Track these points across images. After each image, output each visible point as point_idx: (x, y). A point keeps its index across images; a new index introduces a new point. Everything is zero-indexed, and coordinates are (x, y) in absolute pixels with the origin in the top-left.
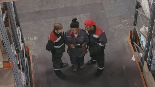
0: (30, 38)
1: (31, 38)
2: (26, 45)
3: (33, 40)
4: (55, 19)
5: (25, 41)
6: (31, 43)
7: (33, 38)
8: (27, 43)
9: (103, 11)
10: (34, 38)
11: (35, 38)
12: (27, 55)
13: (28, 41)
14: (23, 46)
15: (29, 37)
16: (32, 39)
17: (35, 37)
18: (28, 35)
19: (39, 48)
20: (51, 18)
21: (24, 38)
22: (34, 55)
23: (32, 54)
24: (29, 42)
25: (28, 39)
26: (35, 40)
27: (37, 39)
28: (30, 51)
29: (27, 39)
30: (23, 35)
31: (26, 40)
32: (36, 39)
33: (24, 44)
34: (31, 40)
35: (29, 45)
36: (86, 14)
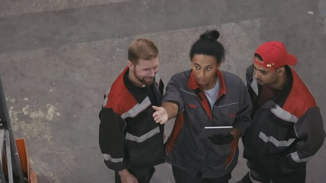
0: (30, 110)
1: (37, 110)
2: (16, 138)
3: (44, 120)
4: (126, 39)
5: (12, 123)
6: (35, 130)
7: (42, 111)
8: (20, 130)
9: (310, 13)
10: (48, 110)
11: (51, 110)
12: (20, 174)
13: (23, 124)
14: (5, 142)
15: (27, 106)
16: (41, 114)
17: (52, 107)
18: (26, 99)
19: (67, 149)
20: (114, 37)
21: (10, 112)
22: (45, 175)
23: (37, 173)
24: (28, 126)
25: (26, 113)
26: (51, 119)
27: (58, 114)
28: (30, 161)
29: (22, 117)
30: (7, 99)
31: (17, 119)
32: (55, 114)
33: (11, 132)
34: (37, 119)
35: (28, 137)
36: (247, 23)
